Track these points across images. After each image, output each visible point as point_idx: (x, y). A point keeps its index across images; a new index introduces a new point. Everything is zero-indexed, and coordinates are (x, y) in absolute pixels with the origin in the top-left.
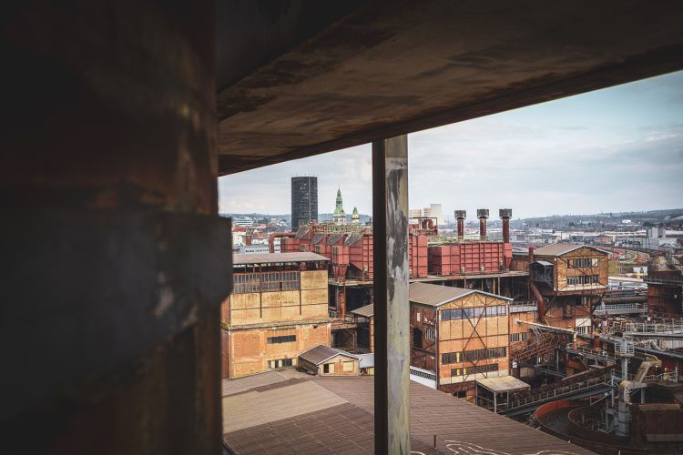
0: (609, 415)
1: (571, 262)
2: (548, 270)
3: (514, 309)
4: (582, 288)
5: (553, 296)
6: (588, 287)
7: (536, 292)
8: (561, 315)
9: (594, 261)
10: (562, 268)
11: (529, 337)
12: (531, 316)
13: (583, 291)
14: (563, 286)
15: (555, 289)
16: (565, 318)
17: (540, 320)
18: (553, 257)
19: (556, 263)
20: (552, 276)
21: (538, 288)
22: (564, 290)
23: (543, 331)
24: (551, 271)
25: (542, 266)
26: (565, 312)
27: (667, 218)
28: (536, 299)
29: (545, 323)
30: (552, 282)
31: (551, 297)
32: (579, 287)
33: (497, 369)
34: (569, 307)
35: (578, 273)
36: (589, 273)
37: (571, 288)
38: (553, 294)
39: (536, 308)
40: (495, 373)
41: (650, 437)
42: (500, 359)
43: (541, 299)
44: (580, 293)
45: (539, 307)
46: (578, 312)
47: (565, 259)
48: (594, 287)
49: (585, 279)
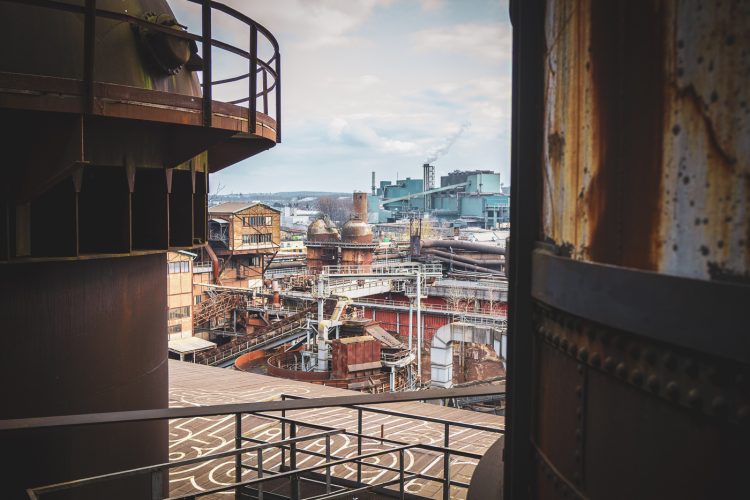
0: (305, 357)
1: (246, 220)
2: (224, 228)
3: (196, 270)
4: (256, 247)
5: (228, 256)
6: (262, 246)
7: (211, 251)
8: (235, 276)
9: (268, 220)
10: (237, 226)
11: (203, 299)
12: (206, 277)
13: (257, 250)
14: (239, 245)
15: (231, 248)
16: (238, 279)
17: (215, 281)
18: (228, 215)
19: (232, 221)
20: (227, 235)
21: (212, 248)
22: (240, 248)
23: (219, 292)
24: (227, 229)
25: (218, 224)
26: (238, 273)
27: (294, 200)
28: (210, 260)
29: (220, 284)
30: (228, 241)
31: (226, 257)
32: (254, 246)
33: (180, 331)
34: (242, 267)
35: (253, 232)
36: (262, 232)
37: (247, 247)
38: (228, 253)
39: (210, 269)
40: (179, 334)
41: (351, 368)
42: (183, 320)
43: (216, 259)
44: (255, 252)
45: (214, 268)
46: (251, 273)
47: (241, 217)
48: (267, 246)
49: (259, 238)
